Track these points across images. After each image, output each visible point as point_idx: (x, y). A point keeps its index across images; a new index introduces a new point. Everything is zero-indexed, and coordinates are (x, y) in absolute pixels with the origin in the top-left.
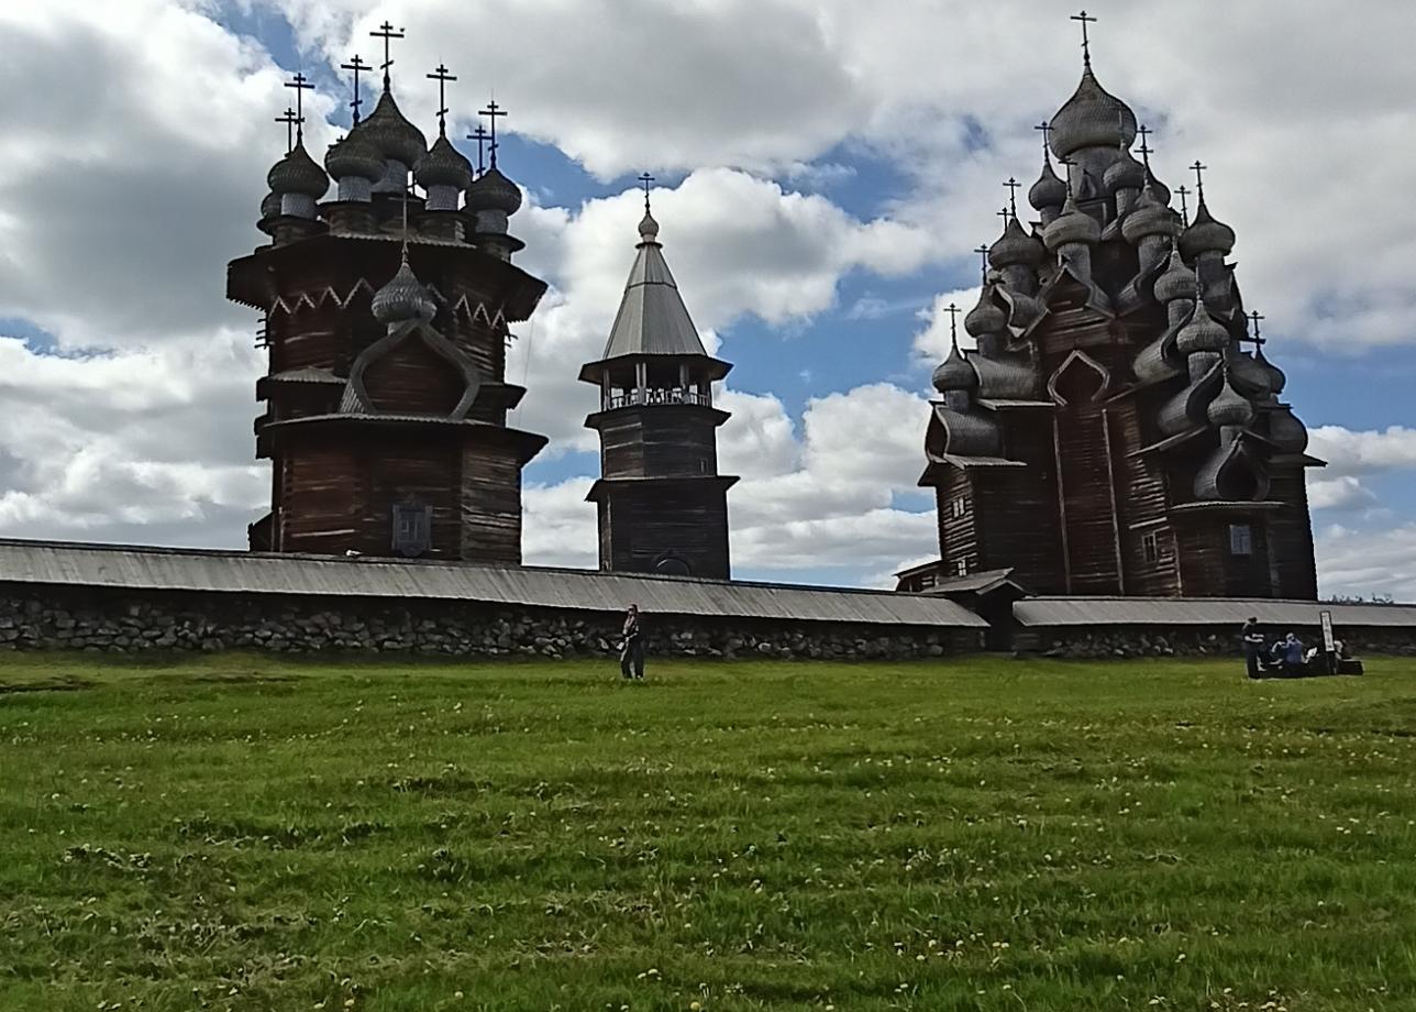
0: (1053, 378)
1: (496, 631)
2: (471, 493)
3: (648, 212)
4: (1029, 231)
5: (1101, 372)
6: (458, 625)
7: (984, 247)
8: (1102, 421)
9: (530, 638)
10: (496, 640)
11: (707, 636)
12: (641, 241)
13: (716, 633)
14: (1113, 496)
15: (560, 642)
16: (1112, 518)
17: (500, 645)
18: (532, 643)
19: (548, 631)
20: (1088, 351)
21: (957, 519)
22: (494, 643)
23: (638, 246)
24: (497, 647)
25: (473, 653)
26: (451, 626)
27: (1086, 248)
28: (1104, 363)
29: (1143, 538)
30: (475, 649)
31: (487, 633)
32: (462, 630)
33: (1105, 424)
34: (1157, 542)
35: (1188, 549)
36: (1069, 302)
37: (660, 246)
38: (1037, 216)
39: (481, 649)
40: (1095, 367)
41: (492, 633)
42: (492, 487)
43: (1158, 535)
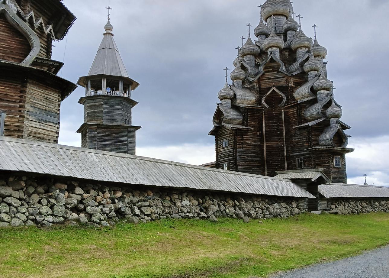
0: (264, 97)
1: (53, 201)
2: (31, 109)
3: (109, 21)
4: (254, 43)
5: (283, 96)
6: (16, 194)
7: (239, 47)
8: (282, 115)
9: (82, 207)
10: (52, 207)
11: (196, 203)
12: (105, 32)
13: (201, 201)
14: (285, 143)
15: (106, 210)
16: (284, 151)
17: (55, 213)
18: (84, 210)
19: (96, 200)
20: (278, 88)
21: (224, 148)
22: (50, 212)
23: (104, 34)
24: (53, 215)
25: (30, 222)
26: (10, 196)
27: (278, 50)
28: (284, 93)
29: (297, 159)
30: (32, 217)
31: (44, 201)
32: (20, 199)
33: (283, 116)
34: (304, 161)
35: (317, 164)
36: (271, 69)
37: (112, 35)
38: (257, 39)
39: (38, 218)
40: (281, 94)
41: (48, 202)
42: (44, 108)
43: (304, 158)
